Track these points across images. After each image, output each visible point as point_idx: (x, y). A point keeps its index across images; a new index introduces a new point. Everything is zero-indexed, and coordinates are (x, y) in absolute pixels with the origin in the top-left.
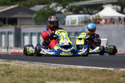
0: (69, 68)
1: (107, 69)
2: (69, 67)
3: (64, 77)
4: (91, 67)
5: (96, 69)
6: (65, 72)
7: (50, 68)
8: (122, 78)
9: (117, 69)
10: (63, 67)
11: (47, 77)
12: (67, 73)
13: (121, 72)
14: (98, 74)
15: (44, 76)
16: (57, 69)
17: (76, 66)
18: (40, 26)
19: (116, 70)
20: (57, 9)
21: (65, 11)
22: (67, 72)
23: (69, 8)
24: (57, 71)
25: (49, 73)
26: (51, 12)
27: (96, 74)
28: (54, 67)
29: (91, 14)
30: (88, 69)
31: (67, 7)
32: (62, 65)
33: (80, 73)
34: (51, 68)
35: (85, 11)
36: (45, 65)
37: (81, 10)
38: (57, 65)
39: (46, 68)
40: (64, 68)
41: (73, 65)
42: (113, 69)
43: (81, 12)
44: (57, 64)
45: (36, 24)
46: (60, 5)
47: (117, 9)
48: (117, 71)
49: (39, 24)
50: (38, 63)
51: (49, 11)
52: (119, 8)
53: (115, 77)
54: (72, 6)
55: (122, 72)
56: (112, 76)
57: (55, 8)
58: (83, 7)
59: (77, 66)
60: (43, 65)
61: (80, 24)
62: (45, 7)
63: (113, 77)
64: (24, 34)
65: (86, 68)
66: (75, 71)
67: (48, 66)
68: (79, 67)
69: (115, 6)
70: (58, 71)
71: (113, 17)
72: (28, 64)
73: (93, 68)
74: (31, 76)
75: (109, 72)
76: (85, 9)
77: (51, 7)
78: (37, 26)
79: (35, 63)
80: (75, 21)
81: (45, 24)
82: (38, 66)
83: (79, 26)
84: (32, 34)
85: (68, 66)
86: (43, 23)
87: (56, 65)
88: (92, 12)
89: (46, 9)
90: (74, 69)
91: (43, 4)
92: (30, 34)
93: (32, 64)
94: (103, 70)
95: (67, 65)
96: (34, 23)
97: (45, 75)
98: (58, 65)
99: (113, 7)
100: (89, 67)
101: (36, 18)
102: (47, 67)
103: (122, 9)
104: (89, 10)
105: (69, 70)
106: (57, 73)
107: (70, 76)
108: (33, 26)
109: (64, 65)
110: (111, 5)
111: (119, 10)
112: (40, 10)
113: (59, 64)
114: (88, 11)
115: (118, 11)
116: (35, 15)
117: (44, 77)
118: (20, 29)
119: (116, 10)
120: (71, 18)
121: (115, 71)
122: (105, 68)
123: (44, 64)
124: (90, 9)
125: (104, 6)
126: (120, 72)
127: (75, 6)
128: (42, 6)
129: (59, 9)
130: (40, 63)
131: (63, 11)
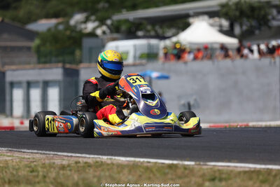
0: (97, 162)
1: (180, 162)
2: (98, 159)
3: (80, 183)
4: (146, 160)
5: (156, 163)
6: (87, 170)
7: (54, 163)
8: (207, 184)
9: (202, 163)
10: (85, 160)
11: (45, 182)
12: (90, 174)
13: (209, 170)
14: (158, 175)
15: (37, 180)
16: (69, 166)
17: (114, 158)
18: (48, 65)
19: (200, 165)
20: (86, 28)
21: (104, 33)
22: (91, 170)
23: (112, 24)
24: (68, 168)
25: (50, 174)
26: (74, 34)
27: (154, 175)
28: (64, 160)
29: (163, 38)
30: (139, 164)
31: (109, 22)
32: (84, 155)
33: (119, 173)
34: (58, 162)
35: (149, 31)
36: (44, 156)
37: (141, 30)
38: (71, 156)
39: (47, 162)
40: (86, 163)
41: (108, 155)
42: (193, 163)
43: (140, 33)
44: (72, 153)
45: (39, 62)
46: (93, 18)
47: (221, 26)
48: (199, 167)
49: (45, 62)
50: (30, 151)
51: (68, 33)
52: (225, 23)
53: (193, 182)
54: (119, 21)
55: (211, 169)
56: (186, 180)
57: (83, 26)
58: (145, 22)
59: (116, 158)
60: (41, 156)
61: (138, 62)
62: (58, 24)
63: (190, 182)
64: (12, 85)
65: (135, 161)
66: (108, 170)
67: (52, 158)
68: (119, 160)
69: (217, 19)
70: (70, 170)
71: (212, 43)
72: (9, 154)
73: (149, 162)
74: (10, 182)
75: (182, 170)
76: (149, 27)
77: (72, 22)
78: (41, 66)
79: (23, 151)
80: (127, 53)
81: (59, 62)
82: (29, 158)
83: (134, 65)
84: (29, 85)
85: (96, 156)
86: (53, 59)
87: (70, 154)
88: (164, 32)
89: (61, 27)
90: (108, 164)
91: (56, 16)
92: (25, 85)
93: (17, 154)
94: (170, 166)
95: (94, 154)
96: (34, 59)
97: (40, 177)
98: (73, 155)
99: (211, 21)
100: (142, 160)
101: (38, 48)
102: (50, 159)
103: (232, 26)
104: (157, 28)
105: (97, 167)
106: (69, 173)
107: (95, 180)
108: (32, 66)
109: (88, 156)
110: (206, 17)
111: (225, 29)
112: (49, 30)
113: (76, 153)
114: (156, 32)
115: (222, 31)
116: (37, 42)
117: (38, 183)
118: (4, 74)
119: (218, 28)
120: (117, 47)
121: (196, 166)
122: (175, 162)
123: (44, 154)
124: (161, 27)
125: (191, 20)
126: (207, 169)
127: (127, 21)
128: (53, 22)
129: (90, 26)
130: (36, 151)
131: (99, 32)
